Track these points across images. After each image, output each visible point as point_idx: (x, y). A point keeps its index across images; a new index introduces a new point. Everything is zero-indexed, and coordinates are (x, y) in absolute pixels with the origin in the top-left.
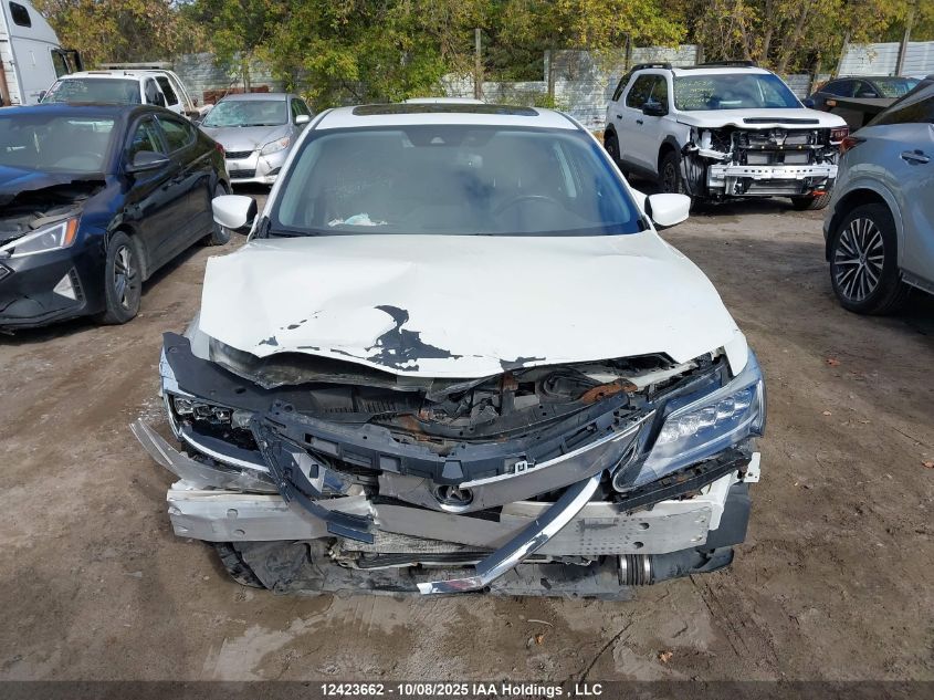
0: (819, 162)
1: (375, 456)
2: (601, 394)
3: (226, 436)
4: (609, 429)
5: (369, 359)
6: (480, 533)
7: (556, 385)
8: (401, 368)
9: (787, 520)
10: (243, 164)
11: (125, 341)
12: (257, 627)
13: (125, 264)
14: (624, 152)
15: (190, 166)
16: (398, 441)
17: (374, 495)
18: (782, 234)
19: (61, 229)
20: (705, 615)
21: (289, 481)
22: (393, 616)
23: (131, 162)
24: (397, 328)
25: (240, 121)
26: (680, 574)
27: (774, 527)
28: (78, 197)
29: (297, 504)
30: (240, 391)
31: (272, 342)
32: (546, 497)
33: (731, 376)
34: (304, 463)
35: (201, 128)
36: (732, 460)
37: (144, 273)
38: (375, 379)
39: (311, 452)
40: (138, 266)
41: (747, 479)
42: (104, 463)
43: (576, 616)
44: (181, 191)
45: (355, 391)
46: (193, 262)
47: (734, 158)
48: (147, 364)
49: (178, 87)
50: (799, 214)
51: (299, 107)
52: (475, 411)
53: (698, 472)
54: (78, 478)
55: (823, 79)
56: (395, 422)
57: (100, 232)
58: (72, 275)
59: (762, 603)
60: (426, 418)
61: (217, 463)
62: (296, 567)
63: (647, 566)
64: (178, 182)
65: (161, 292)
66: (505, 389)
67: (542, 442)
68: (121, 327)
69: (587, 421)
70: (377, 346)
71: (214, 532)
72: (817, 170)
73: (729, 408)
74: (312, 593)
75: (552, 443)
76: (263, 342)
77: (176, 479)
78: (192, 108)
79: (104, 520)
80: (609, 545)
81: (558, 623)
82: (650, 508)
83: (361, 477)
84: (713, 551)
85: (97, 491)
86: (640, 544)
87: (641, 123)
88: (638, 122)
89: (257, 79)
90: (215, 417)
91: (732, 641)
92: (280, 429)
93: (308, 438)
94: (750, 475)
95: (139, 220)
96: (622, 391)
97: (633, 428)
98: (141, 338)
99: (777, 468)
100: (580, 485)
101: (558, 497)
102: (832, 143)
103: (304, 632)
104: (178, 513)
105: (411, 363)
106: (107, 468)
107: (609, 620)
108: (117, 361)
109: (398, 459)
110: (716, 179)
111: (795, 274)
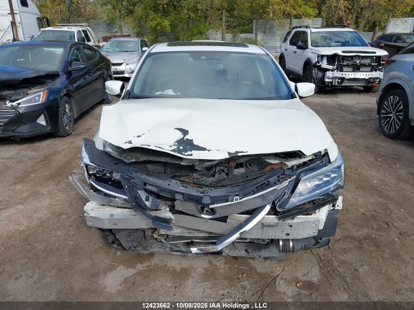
0: (376, 71)
1: (173, 193)
2: (272, 168)
3: (110, 183)
4: (275, 184)
5: (171, 151)
6: (218, 228)
7: (253, 164)
8: (185, 155)
9: (355, 228)
10: (119, 68)
11: (67, 144)
12: (122, 266)
13: (67, 111)
14: (288, 66)
15: (96, 69)
16: (183, 186)
17: (173, 210)
18: (358, 103)
19: (40, 95)
20: (317, 267)
21: (136, 202)
22: (180, 264)
23: (71, 66)
24: (184, 138)
25: (118, 50)
26: (306, 248)
27: (349, 230)
28: (48, 81)
29: (140, 213)
30: (116, 164)
31: (130, 142)
32: (247, 213)
33: (330, 162)
34: (143, 195)
35: (101, 52)
36: (329, 199)
37: (75, 114)
38: (174, 159)
39: (146, 191)
40: (73, 112)
41: (336, 208)
42: (57, 196)
43: (261, 267)
44: (92, 80)
45: (165, 164)
46: (96, 111)
47: (337, 69)
48: (76, 154)
49: (91, 34)
50: (366, 94)
51: (144, 44)
52: (217, 175)
53: (314, 203)
54: (46, 202)
55: (379, 34)
56: (182, 179)
57: (57, 96)
58: (45, 115)
59: (343, 263)
60: (196, 177)
61: (106, 194)
62: (139, 241)
63: (291, 244)
64: (91, 76)
65: (83, 123)
66: (230, 166)
67: (246, 188)
68: (65, 138)
69: (266, 180)
70: (174, 145)
71: (104, 224)
72: (375, 74)
73: (329, 176)
74: (145, 252)
75: (250, 189)
76: (126, 142)
77: (89, 201)
78: (97, 44)
79: (57, 220)
80: (274, 234)
81: (252, 269)
82: (293, 219)
83: (167, 202)
84: (321, 239)
85: (54, 207)
86: (288, 235)
87: (296, 52)
88: (294, 52)
89: (126, 31)
90: (105, 175)
91: (329, 278)
92: (133, 180)
93: (145, 184)
94: (338, 206)
95: (74, 92)
96: (282, 167)
97: (286, 183)
98: (74, 143)
99: (351, 205)
100: (262, 208)
101: (252, 213)
102: (382, 63)
103: (142, 269)
104: (88, 216)
105: (189, 153)
106: (58, 198)
107: (274, 269)
108: (63, 153)
109: (183, 194)
110: (328, 78)
111: (364, 121)
